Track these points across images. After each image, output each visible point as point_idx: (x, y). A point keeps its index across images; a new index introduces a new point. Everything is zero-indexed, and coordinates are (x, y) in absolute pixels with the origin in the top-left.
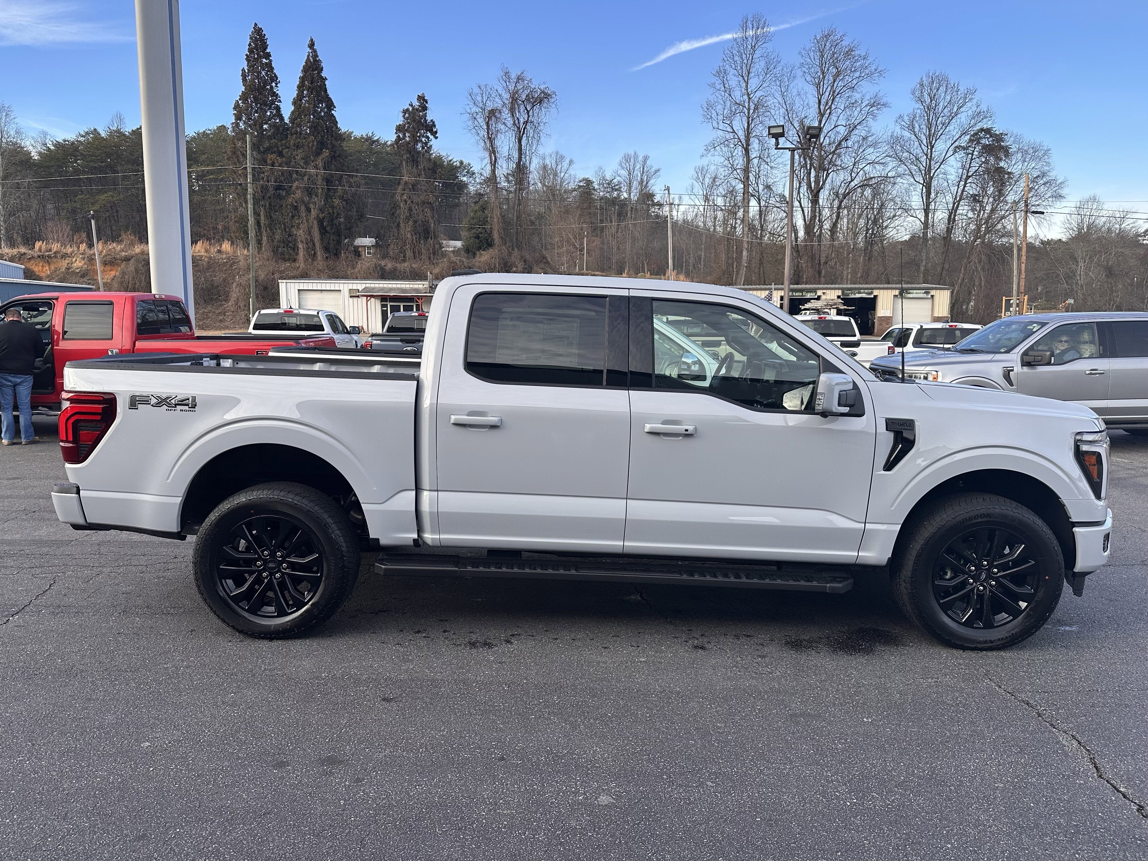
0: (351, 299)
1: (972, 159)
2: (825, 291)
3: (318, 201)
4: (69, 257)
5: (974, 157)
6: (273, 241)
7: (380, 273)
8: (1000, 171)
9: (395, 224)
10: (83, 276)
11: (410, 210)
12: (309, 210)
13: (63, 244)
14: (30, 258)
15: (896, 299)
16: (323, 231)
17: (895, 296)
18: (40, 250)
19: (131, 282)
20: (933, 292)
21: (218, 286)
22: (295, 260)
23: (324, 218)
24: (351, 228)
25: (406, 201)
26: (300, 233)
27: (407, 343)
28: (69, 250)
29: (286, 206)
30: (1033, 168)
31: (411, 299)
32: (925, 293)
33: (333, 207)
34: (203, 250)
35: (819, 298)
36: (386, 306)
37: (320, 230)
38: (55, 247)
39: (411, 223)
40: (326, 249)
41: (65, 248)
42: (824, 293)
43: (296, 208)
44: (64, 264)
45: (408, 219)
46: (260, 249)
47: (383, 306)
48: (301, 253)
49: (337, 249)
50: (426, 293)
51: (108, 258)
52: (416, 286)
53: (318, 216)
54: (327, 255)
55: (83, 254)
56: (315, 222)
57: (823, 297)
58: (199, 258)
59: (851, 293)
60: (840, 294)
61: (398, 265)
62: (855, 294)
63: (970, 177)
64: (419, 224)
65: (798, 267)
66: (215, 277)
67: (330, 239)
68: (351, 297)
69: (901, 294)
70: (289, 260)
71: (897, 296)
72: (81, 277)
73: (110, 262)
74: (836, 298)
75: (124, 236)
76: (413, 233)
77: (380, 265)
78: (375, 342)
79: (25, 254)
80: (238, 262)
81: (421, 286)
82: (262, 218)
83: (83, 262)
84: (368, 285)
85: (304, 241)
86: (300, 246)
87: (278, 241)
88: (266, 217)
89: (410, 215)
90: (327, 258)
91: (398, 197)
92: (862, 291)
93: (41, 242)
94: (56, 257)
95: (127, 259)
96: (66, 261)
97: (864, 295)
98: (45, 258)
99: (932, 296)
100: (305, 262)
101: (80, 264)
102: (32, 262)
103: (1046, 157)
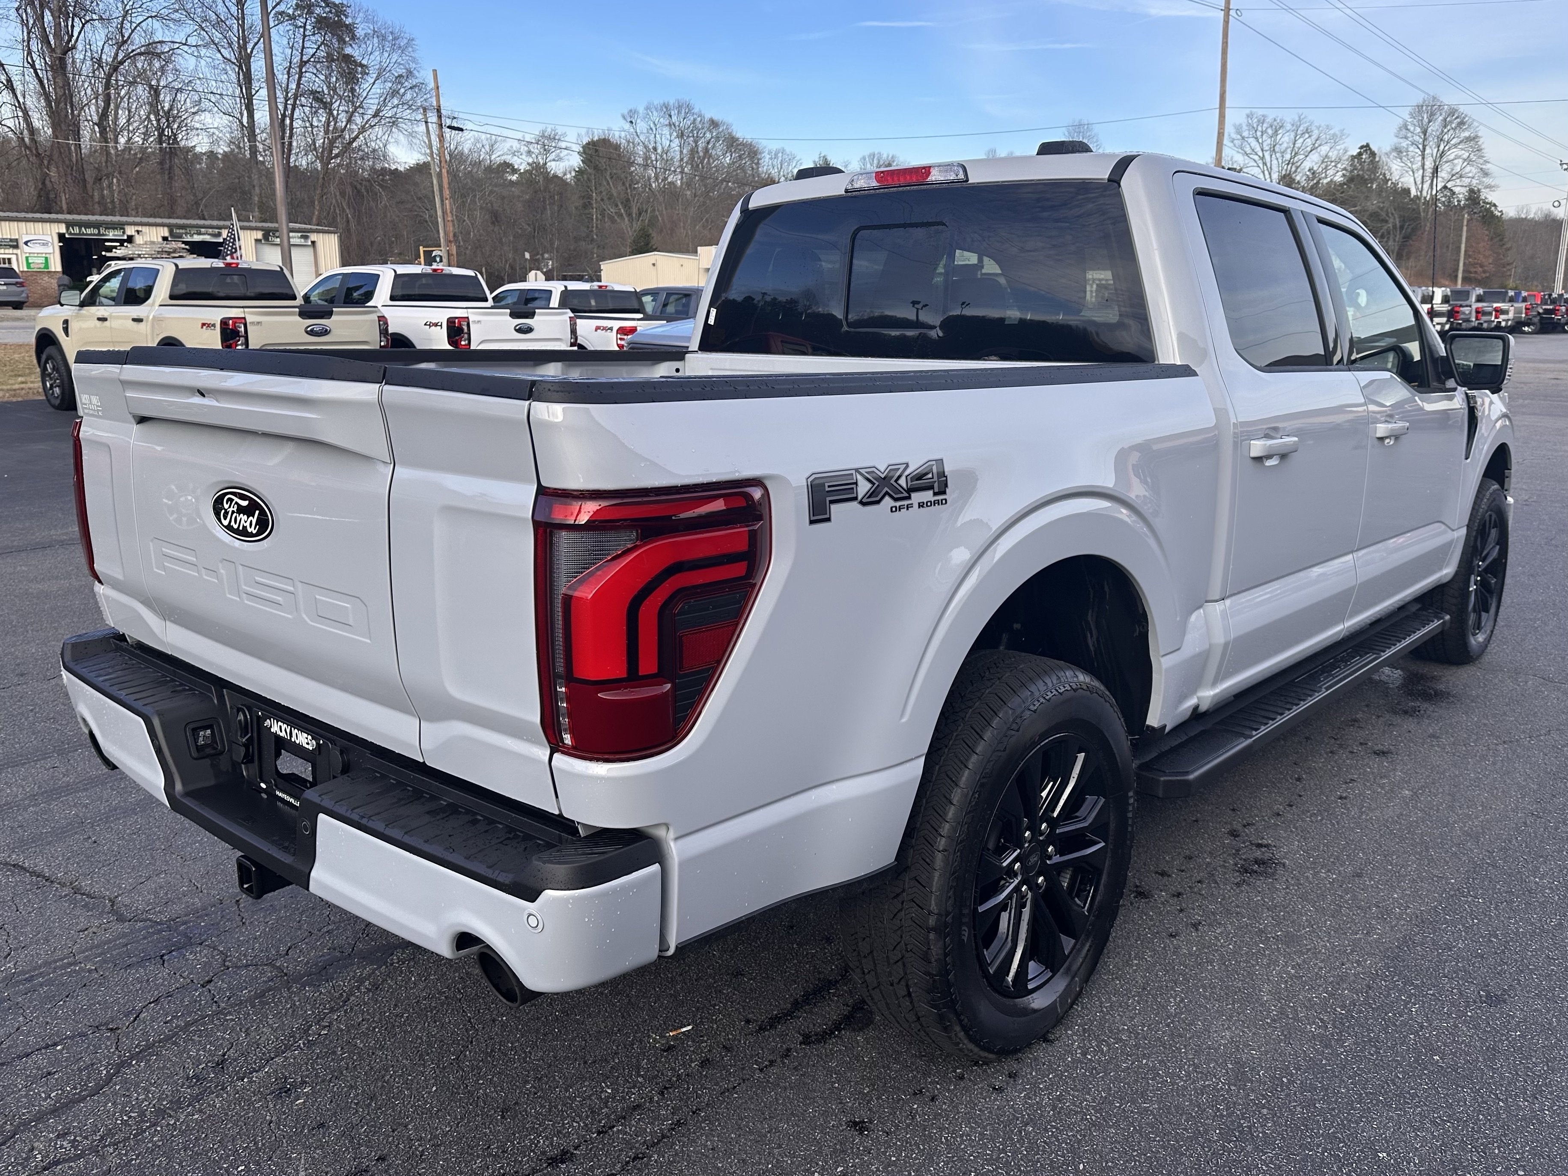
1: (305, 36)
2: (140, 228)
5: (307, 33)
8: (348, 58)
15: (259, 246)
17: (257, 241)
20: (313, 237)
30: (395, 62)
32: (302, 237)
35: (130, 239)
42: (138, 232)
57: (139, 240)
59: (186, 234)
60: (167, 234)
62: (192, 236)
63: (306, 62)
65: (44, 183)
69: (266, 237)
71: (260, 240)
74: (160, 240)
92: (203, 230)
97: (207, 238)
99: (313, 243)
103: (410, 49)
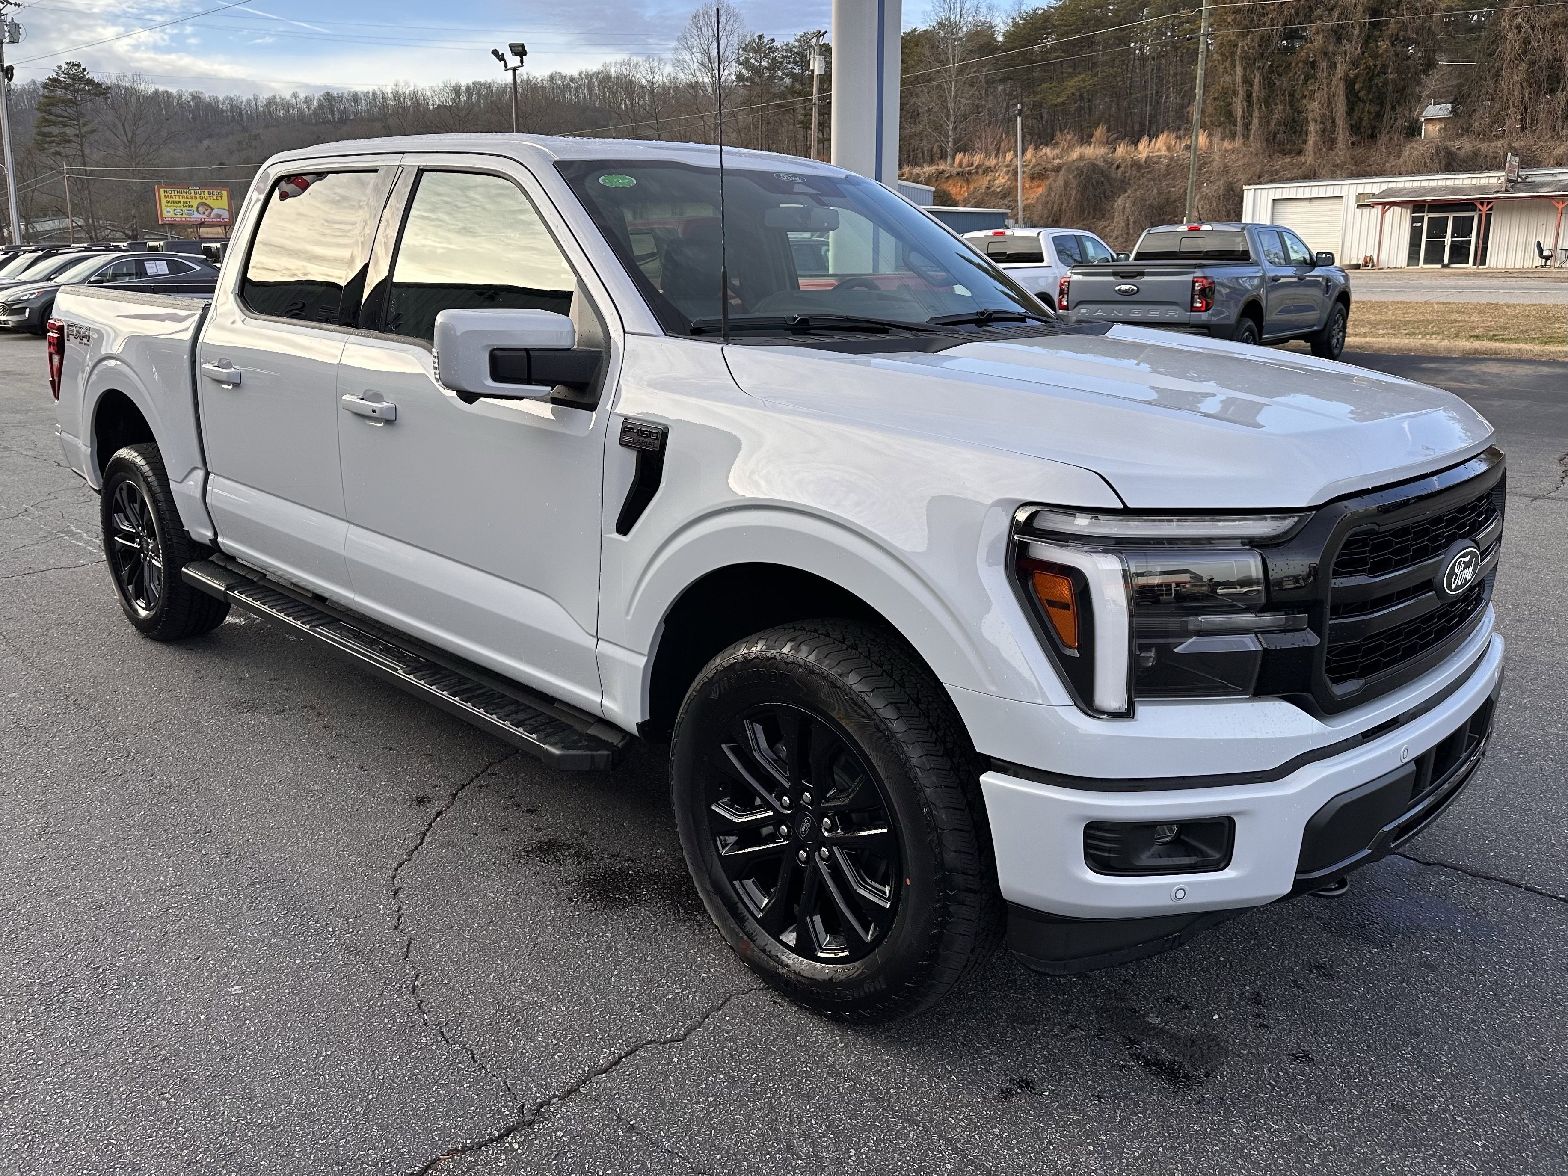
0: (1359, 211)
3: (1352, 48)
4: (992, 171)
6: (1268, 123)
7: (1443, 163)
9: (1493, 72)
10: (1004, 197)
11: (1526, 41)
12: (1333, 66)
13: (988, 155)
14: (948, 177)
16: (1353, 99)
18: (960, 166)
19: (1057, 202)
21: (1175, 201)
22: (1300, 152)
23: (1356, 77)
24: (1404, 88)
25: (1519, 28)
26: (1314, 107)
27: (1123, 277)
28: (993, 162)
29: (1297, 64)
31: (1469, 205)
33: (1376, 56)
34: (1164, 148)
36: (1421, 219)
37: (1347, 98)
38: (977, 159)
39: (1523, 66)
40: (1355, 129)
41: (989, 159)
43: (1313, 65)
44: (984, 181)
45: (1518, 59)
46: (1246, 137)
47: (1414, 220)
48: (1312, 139)
49: (1375, 127)
50: (1498, 192)
51: (1037, 170)
52: (1484, 181)
53: (1347, 75)
54: (1354, 139)
55: (1007, 166)
56: (1341, 84)
58: (1155, 159)
61: (1484, 146)
64: (1540, 67)
66: (1174, 187)
67: (1363, 111)
68: (1359, 206)
70: (1290, 152)
72: (1001, 198)
73: (1038, 175)
75: (1059, 137)
76: (1525, 85)
77: (1446, 148)
78: (1075, 278)
79: (943, 171)
80: (1210, 162)
81: (1492, 181)
82: (1256, 87)
83: (1007, 177)
84: (1391, 185)
85: (1319, 119)
86: (1312, 127)
87: (1279, 124)
88: (1263, 86)
89: (1525, 53)
90: (1353, 144)
91: (1504, 23)
93: (962, 154)
94: (977, 173)
95: (1058, 169)
96: (988, 178)
98: (965, 176)
100: (1315, 153)
101: (1003, 181)
102: (950, 182)
